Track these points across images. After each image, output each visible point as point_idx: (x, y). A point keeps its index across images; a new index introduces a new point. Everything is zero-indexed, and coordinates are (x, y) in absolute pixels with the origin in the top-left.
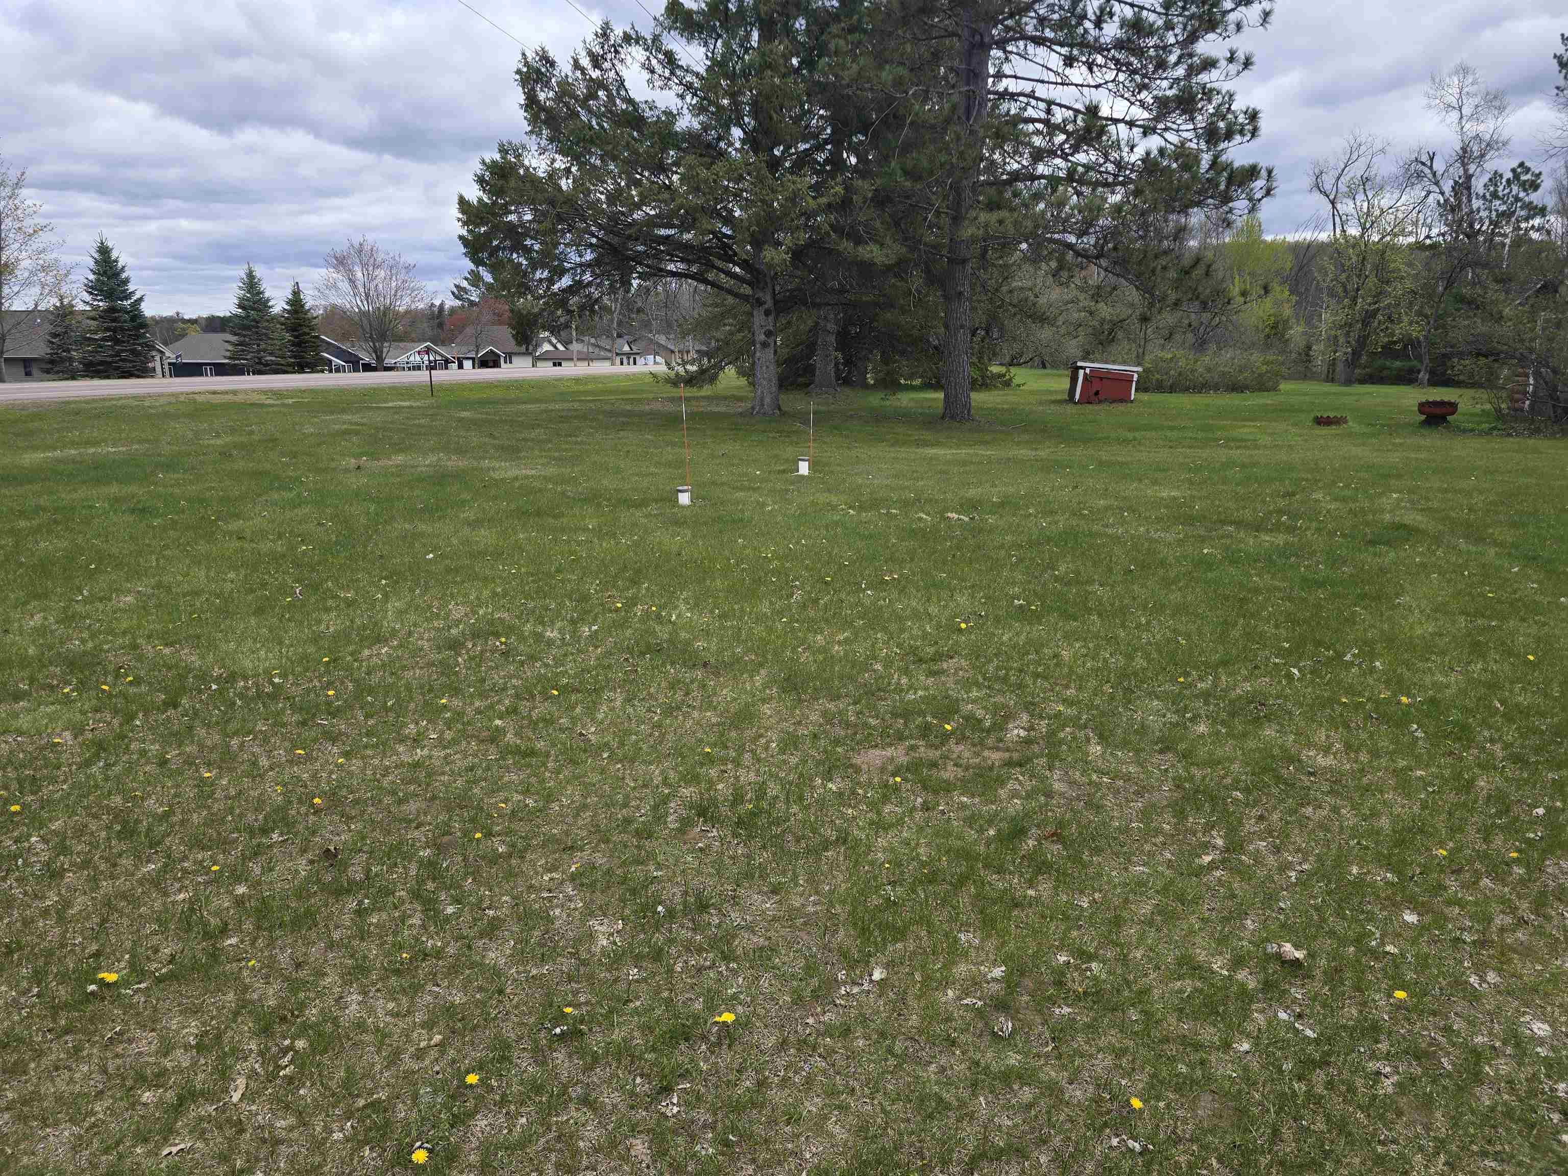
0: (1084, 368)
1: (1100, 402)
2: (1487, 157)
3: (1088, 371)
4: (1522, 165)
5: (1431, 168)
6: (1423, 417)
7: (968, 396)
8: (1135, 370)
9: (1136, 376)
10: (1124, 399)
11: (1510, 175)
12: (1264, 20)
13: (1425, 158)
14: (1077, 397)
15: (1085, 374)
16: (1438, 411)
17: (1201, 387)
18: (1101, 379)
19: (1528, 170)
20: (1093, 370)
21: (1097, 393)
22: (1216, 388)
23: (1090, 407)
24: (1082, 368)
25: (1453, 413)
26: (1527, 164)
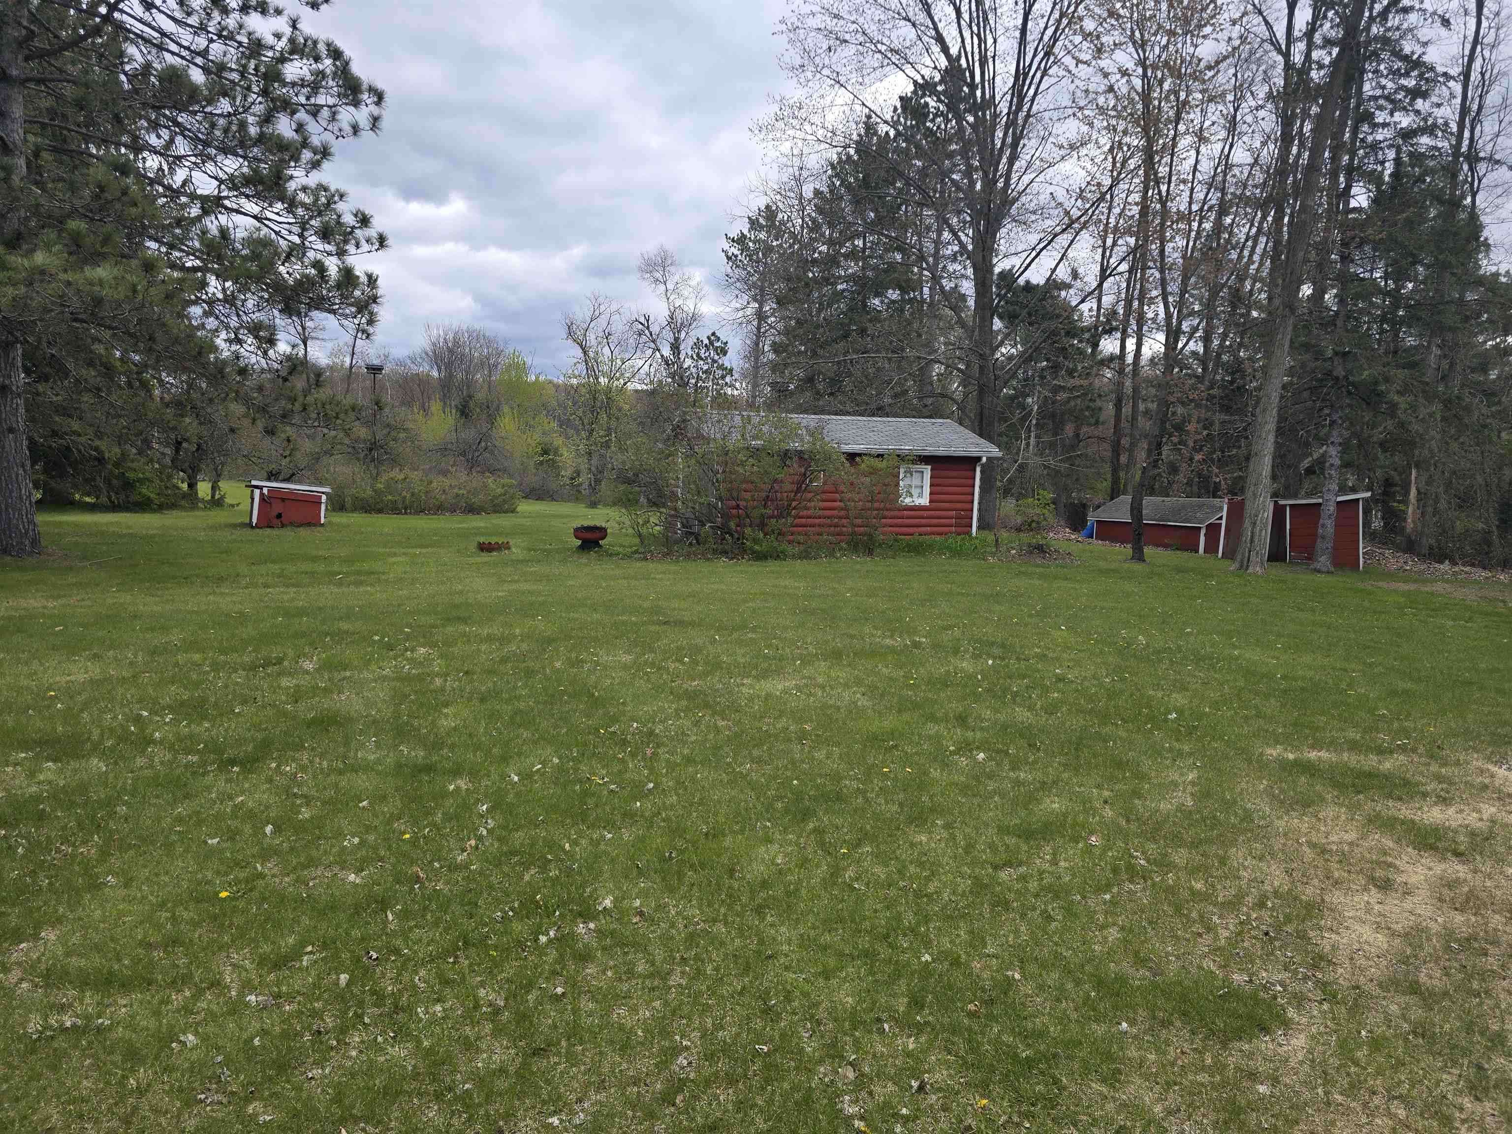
0: (260, 488)
1: (283, 526)
2: (693, 326)
3: (265, 491)
4: (713, 334)
5: (648, 328)
6: (579, 542)
7: (32, 522)
8: (323, 490)
9: (324, 497)
10: (313, 522)
11: (706, 341)
12: (374, 125)
13: (642, 320)
14: (254, 520)
15: (262, 494)
16: (589, 535)
17: (439, 509)
18: (283, 500)
19: (718, 339)
20: (271, 490)
21: (279, 516)
22: (453, 510)
23: (268, 531)
24: (257, 487)
25: (603, 538)
26: (718, 334)
